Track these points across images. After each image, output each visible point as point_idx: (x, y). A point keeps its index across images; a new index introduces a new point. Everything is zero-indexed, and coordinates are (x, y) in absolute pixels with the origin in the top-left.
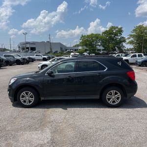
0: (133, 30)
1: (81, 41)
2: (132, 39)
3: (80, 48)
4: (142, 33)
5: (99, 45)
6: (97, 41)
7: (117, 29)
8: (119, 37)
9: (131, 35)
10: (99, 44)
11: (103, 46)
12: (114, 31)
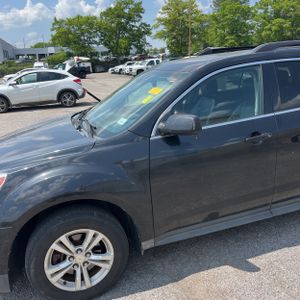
0: (164, 9)
1: (54, 33)
2: (162, 28)
3: (51, 50)
4: (180, 15)
5: (96, 43)
6: (90, 33)
7: (131, 6)
8: (138, 24)
9: (160, 20)
10: (97, 39)
11: (106, 45)
12: (126, 11)
